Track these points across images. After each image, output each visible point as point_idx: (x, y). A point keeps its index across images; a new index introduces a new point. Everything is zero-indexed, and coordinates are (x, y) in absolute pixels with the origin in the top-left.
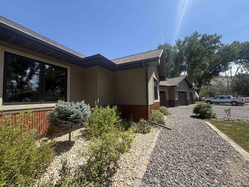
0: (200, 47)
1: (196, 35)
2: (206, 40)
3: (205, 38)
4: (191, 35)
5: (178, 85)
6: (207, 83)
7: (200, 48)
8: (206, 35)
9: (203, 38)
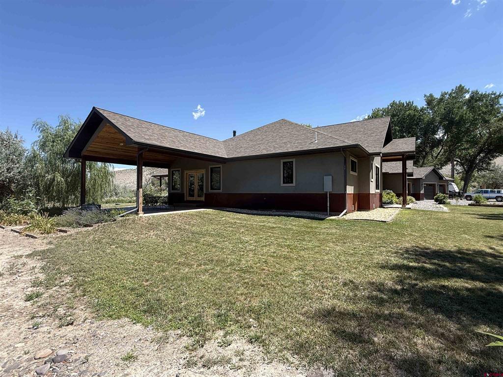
0: (466, 114)
1: (461, 90)
2: (476, 101)
3: (476, 98)
4: (453, 90)
5: (424, 178)
6: (484, 165)
7: (464, 116)
8: (477, 93)
9: (472, 97)
